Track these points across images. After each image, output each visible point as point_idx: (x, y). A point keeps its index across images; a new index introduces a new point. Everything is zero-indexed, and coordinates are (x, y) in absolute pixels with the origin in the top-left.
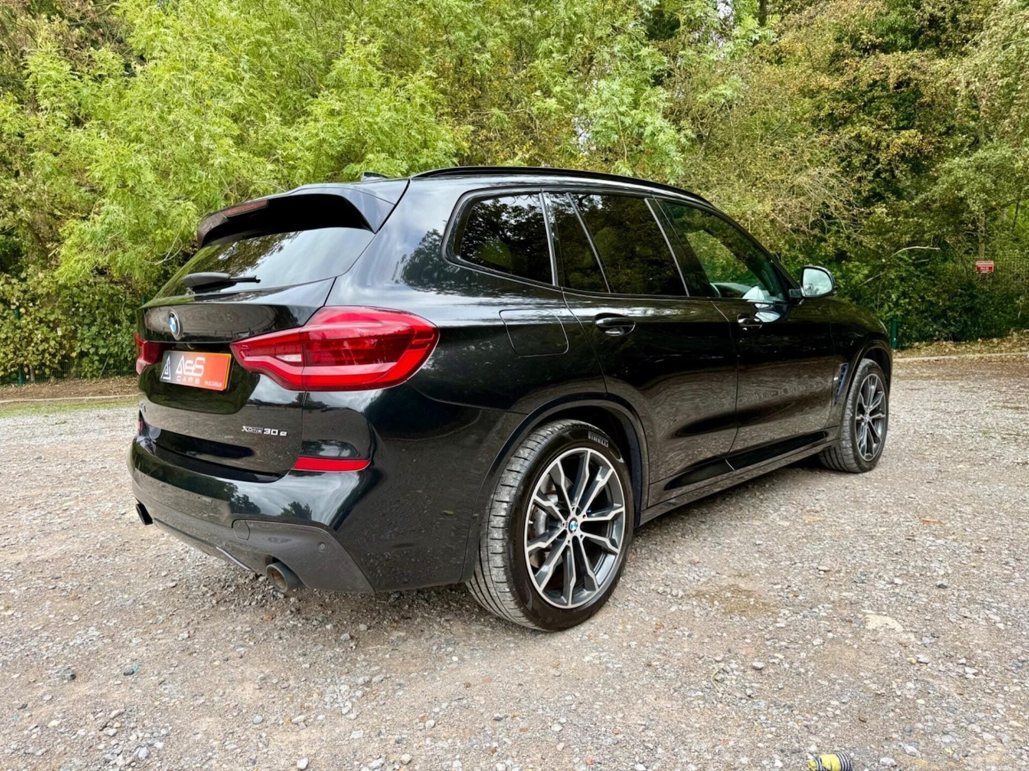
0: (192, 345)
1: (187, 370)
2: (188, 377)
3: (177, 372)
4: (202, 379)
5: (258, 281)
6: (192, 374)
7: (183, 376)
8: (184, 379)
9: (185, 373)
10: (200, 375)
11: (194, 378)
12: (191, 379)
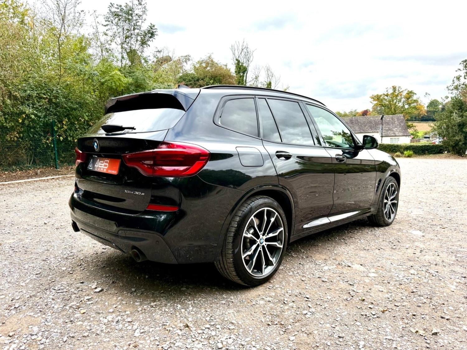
0: (104, 155)
1: (100, 165)
2: (100, 168)
3: (96, 166)
4: (107, 169)
5: (135, 129)
6: (103, 167)
7: (98, 167)
8: (99, 169)
9: (99, 166)
10: (106, 168)
11: (104, 169)
12: (102, 169)
